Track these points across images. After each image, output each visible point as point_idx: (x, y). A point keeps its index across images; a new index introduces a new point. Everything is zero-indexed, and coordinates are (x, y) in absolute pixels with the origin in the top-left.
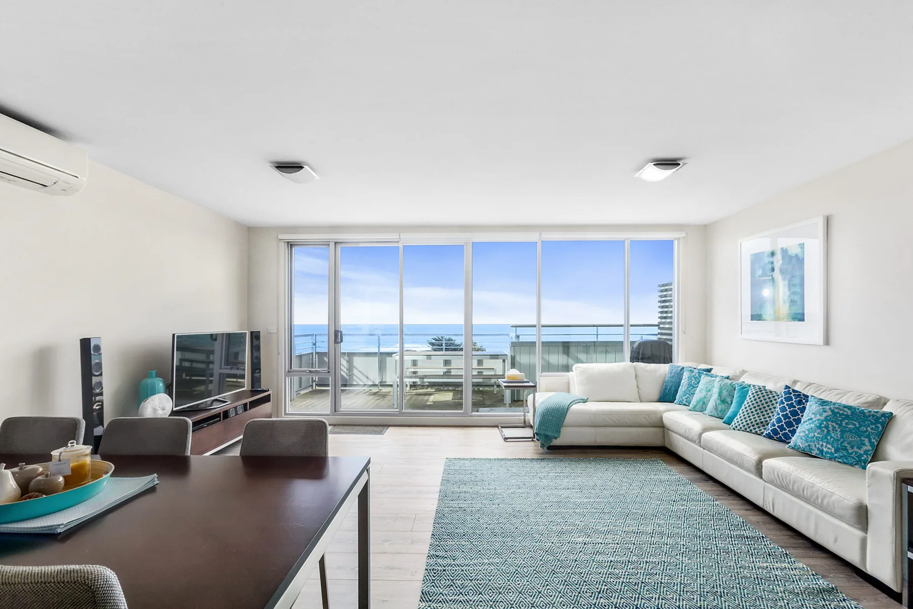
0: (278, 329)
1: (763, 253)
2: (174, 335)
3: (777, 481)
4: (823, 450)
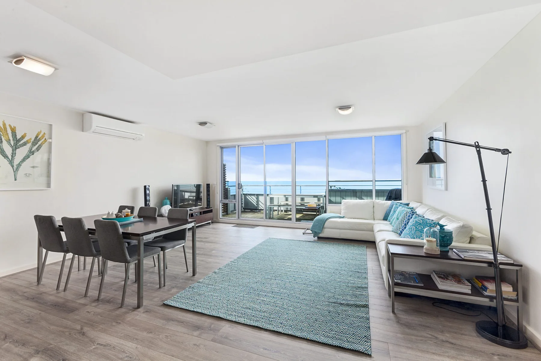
0: (217, 183)
2: (173, 185)
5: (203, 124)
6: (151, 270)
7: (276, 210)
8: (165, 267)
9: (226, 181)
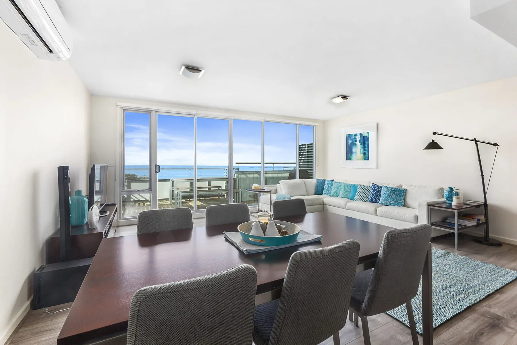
1: (352, 134)
3: (384, 214)
4: (391, 203)
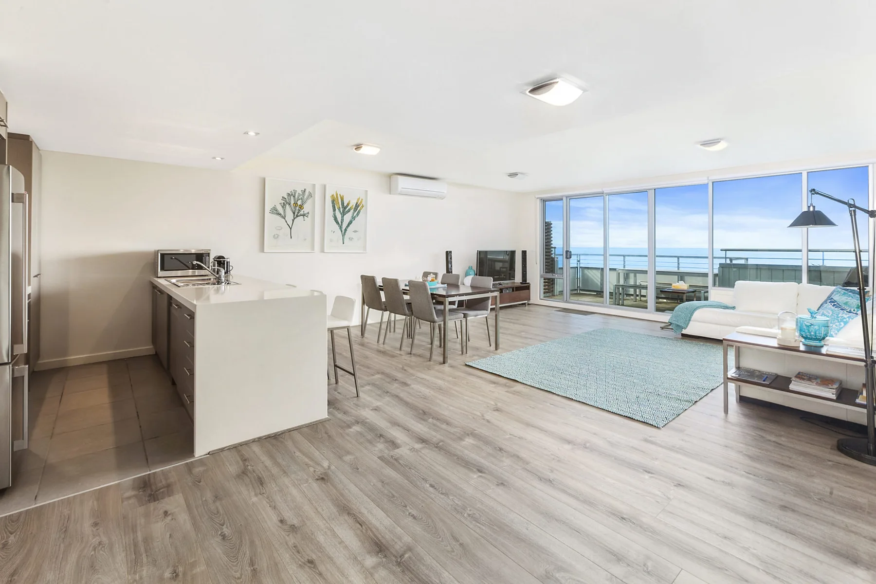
0: (536, 249)
5: (513, 175)
6: (454, 340)
7: (632, 295)
8: (468, 339)
9: (552, 248)
